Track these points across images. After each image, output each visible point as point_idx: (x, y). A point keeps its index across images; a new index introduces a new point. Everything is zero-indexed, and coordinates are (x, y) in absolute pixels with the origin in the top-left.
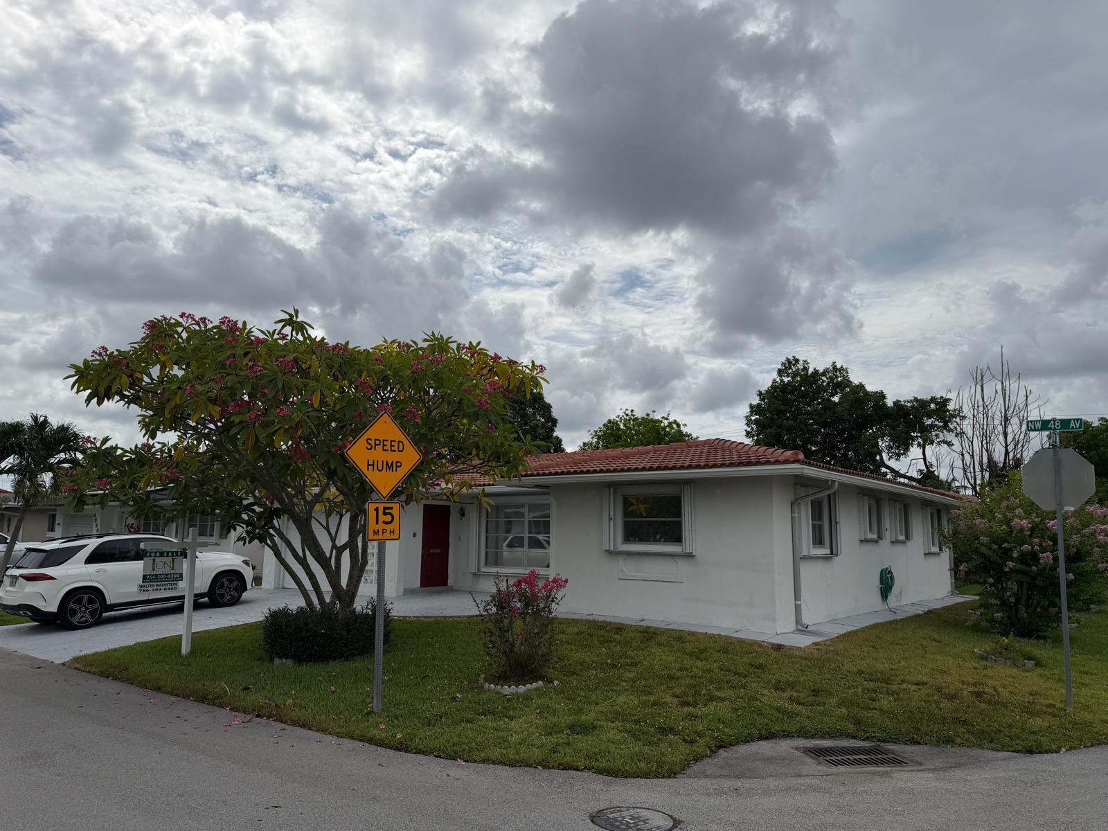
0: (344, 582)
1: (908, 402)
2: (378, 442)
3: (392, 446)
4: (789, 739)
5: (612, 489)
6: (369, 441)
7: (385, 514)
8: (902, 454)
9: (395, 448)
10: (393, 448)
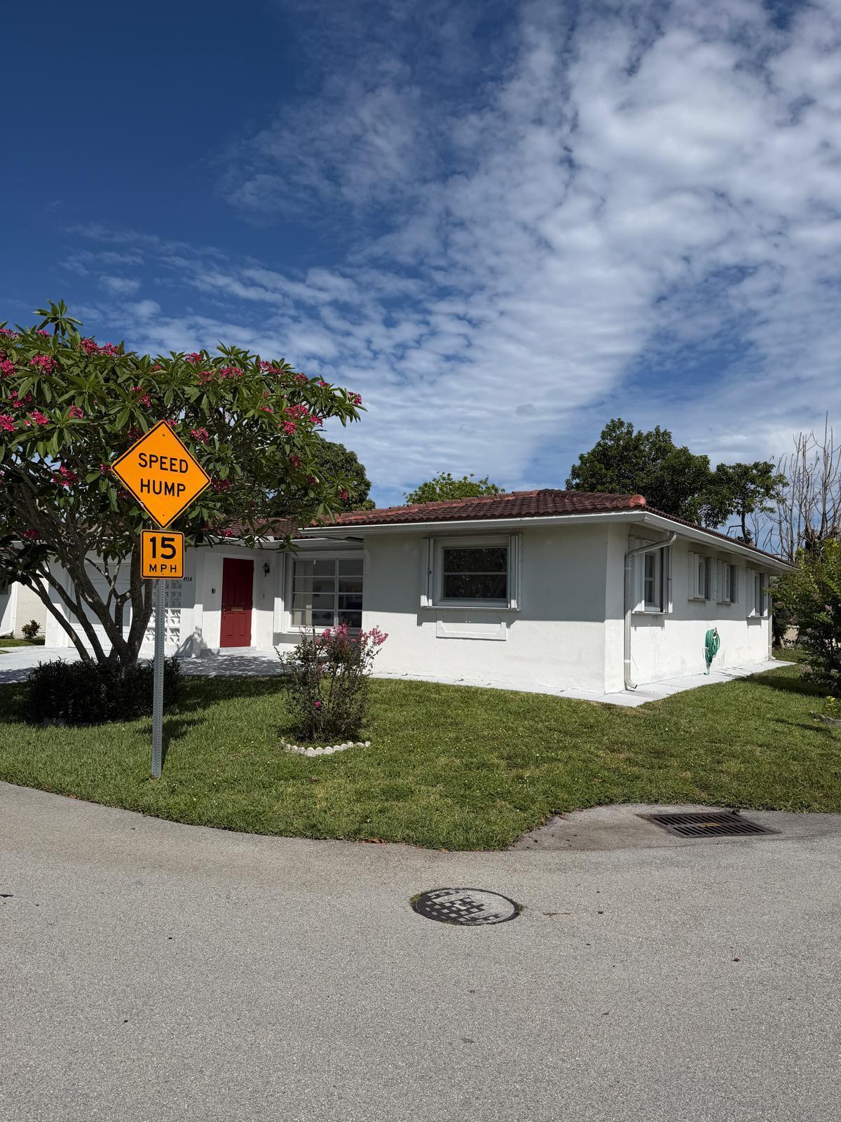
0: (126, 636)
1: (730, 467)
2: (154, 459)
3: (172, 464)
4: (630, 805)
5: (432, 540)
6: (142, 456)
7: (164, 546)
8: (720, 522)
9: (177, 467)
10: (174, 467)
